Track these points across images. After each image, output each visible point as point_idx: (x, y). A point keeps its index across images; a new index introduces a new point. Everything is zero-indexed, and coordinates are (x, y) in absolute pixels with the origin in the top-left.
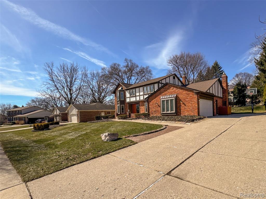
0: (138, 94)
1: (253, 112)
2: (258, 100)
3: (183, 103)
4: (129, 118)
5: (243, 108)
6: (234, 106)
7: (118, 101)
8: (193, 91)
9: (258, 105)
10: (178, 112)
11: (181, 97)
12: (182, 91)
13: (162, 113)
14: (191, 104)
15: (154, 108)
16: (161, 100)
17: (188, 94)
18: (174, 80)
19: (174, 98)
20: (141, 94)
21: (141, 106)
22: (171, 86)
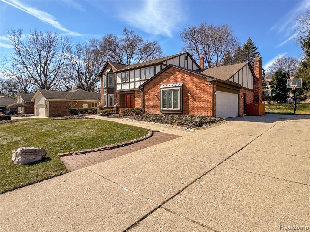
0: (132, 80)
1: (295, 112)
2: (303, 96)
3: (192, 96)
4: (117, 115)
5: (282, 106)
6: (272, 102)
7: (105, 88)
8: (207, 78)
9: (304, 102)
10: (185, 109)
11: (189, 86)
12: (191, 77)
13: (161, 109)
14: (203, 98)
15: (151, 101)
16: (162, 89)
17: (200, 83)
18: (186, 61)
19: (179, 88)
20: (136, 79)
21: (137, 96)
22: (176, 70)
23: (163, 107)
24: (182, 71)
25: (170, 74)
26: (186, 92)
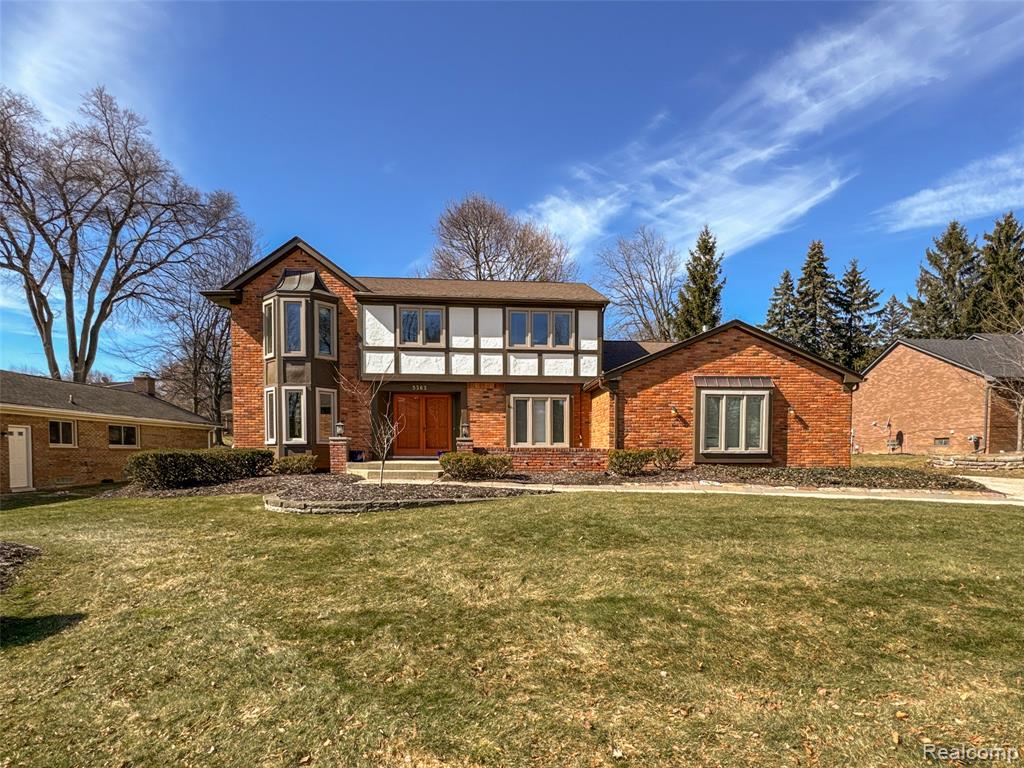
0: (462, 342)
10: (776, 452)
12: (796, 366)
13: (702, 451)
14: (828, 423)
15: (650, 424)
16: (703, 392)
20: (485, 343)
21: (478, 407)
22: (748, 340)
23: (707, 446)
24: (769, 346)
25: (726, 349)
26: (779, 405)
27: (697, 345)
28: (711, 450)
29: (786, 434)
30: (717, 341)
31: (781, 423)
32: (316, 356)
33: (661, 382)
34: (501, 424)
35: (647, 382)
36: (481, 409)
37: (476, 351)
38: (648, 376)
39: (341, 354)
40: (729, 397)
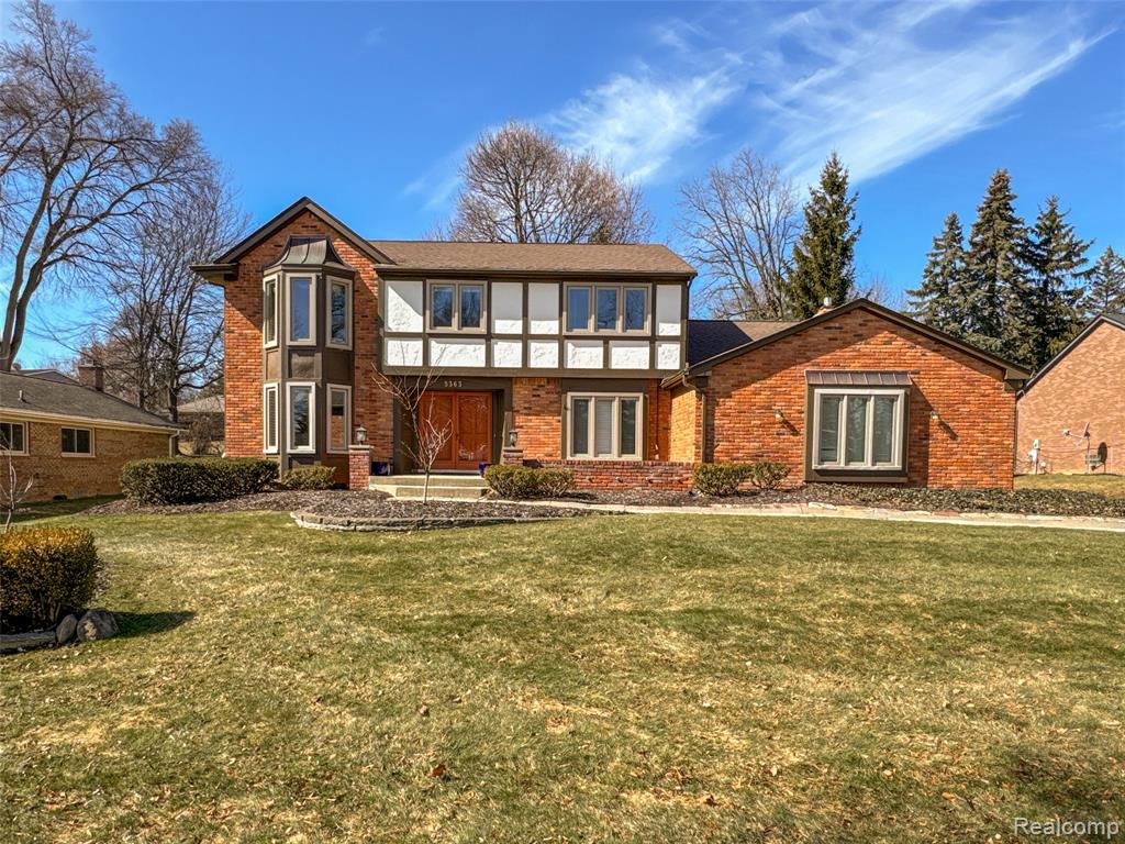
0: (508, 327)
10: (917, 469)
12: (941, 359)
13: (815, 466)
14: (983, 431)
16: (818, 391)
20: (537, 327)
21: (525, 408)
22: (877, 324)
23: (822, 461)
24: (906, 332)
25: (849, 337)
26: (917, 408)
27: (811, 331)
28: (827, 465)
29: (927, 446)
30: (837, 325)
31: (920, 431)
32: (329, 344)
33: (764, 379)
34: (554, 430)
35: (744, 379)
36: (529, 411)
37: (525, 338)
38: (745, 371)
39: (358, 342)
40: (852, 398)
